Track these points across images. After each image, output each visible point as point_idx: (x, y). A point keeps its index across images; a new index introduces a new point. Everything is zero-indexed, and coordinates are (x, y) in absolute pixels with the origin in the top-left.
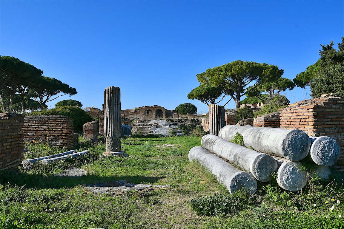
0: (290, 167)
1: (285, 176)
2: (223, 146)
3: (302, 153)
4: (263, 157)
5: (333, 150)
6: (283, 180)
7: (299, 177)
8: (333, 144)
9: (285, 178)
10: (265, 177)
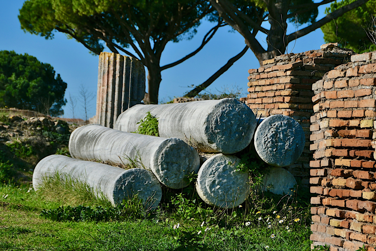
0: (219, 165)
1: (209, 179)
2: (115, 139)
3: (240, 139)
4: (174, 143)
5: (291, 139)
6: (206, 185)
7: (234, 183)
8: (294, 129)
9: (208, 182)
10: (176, 179)
